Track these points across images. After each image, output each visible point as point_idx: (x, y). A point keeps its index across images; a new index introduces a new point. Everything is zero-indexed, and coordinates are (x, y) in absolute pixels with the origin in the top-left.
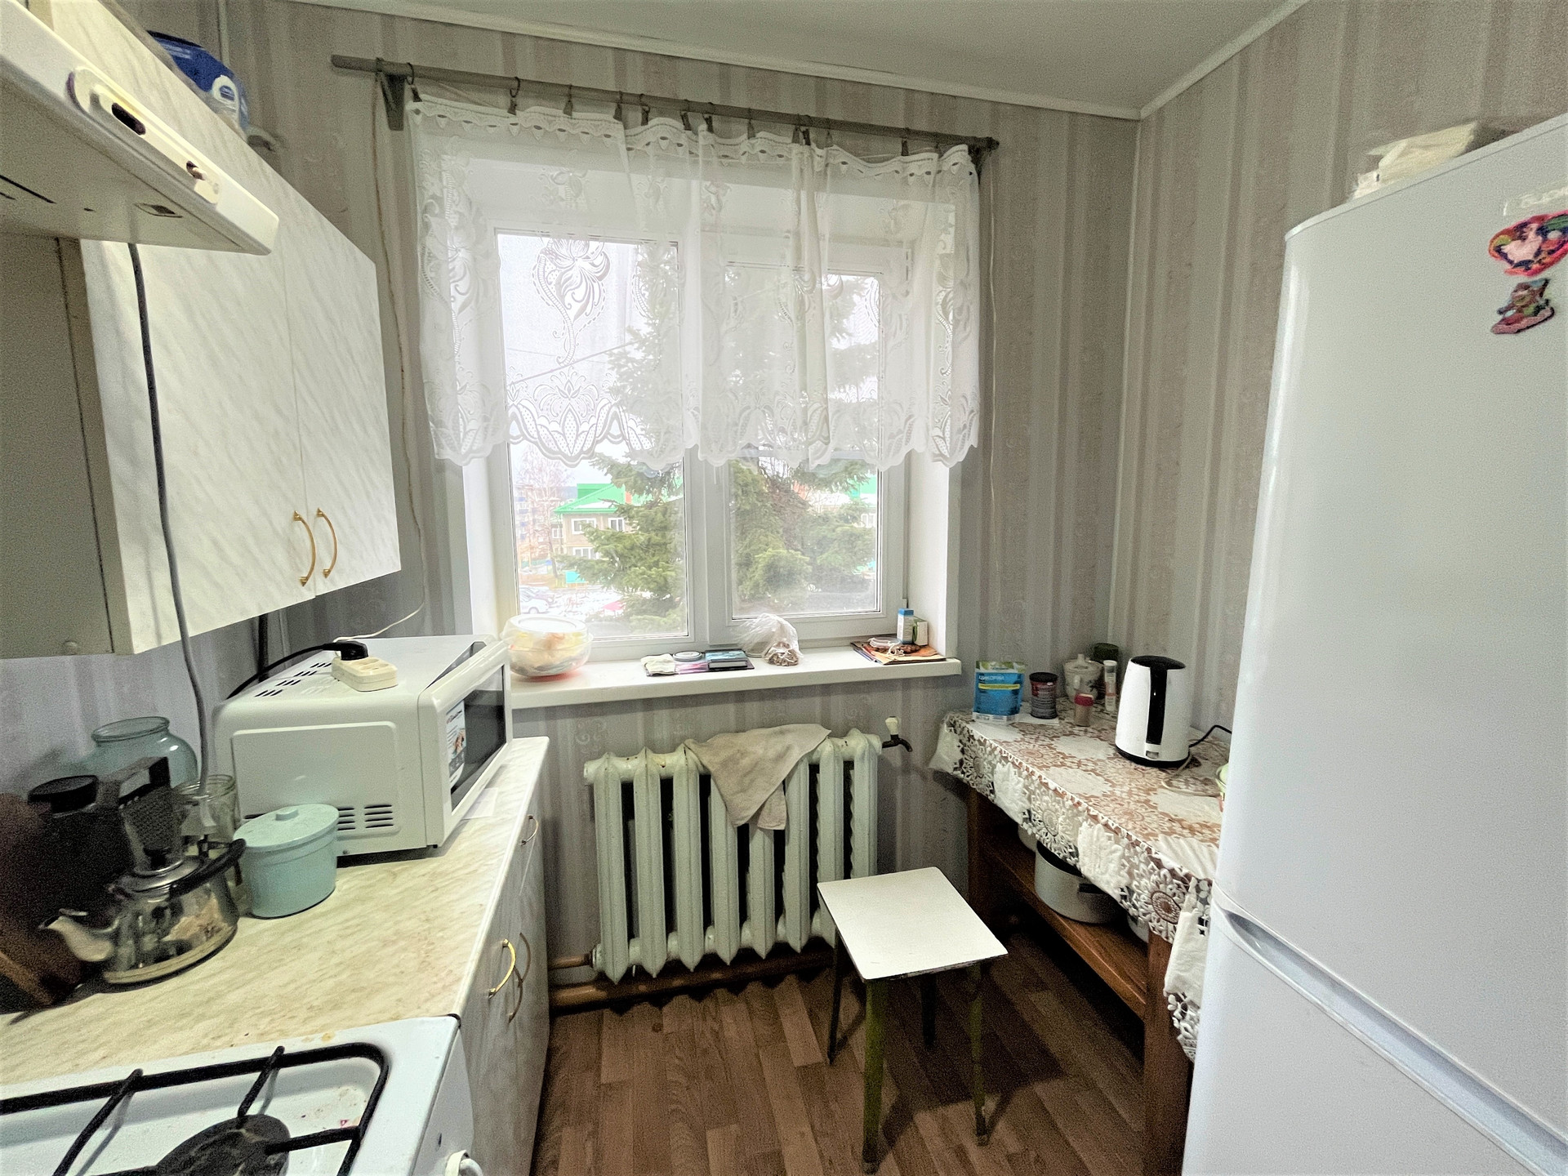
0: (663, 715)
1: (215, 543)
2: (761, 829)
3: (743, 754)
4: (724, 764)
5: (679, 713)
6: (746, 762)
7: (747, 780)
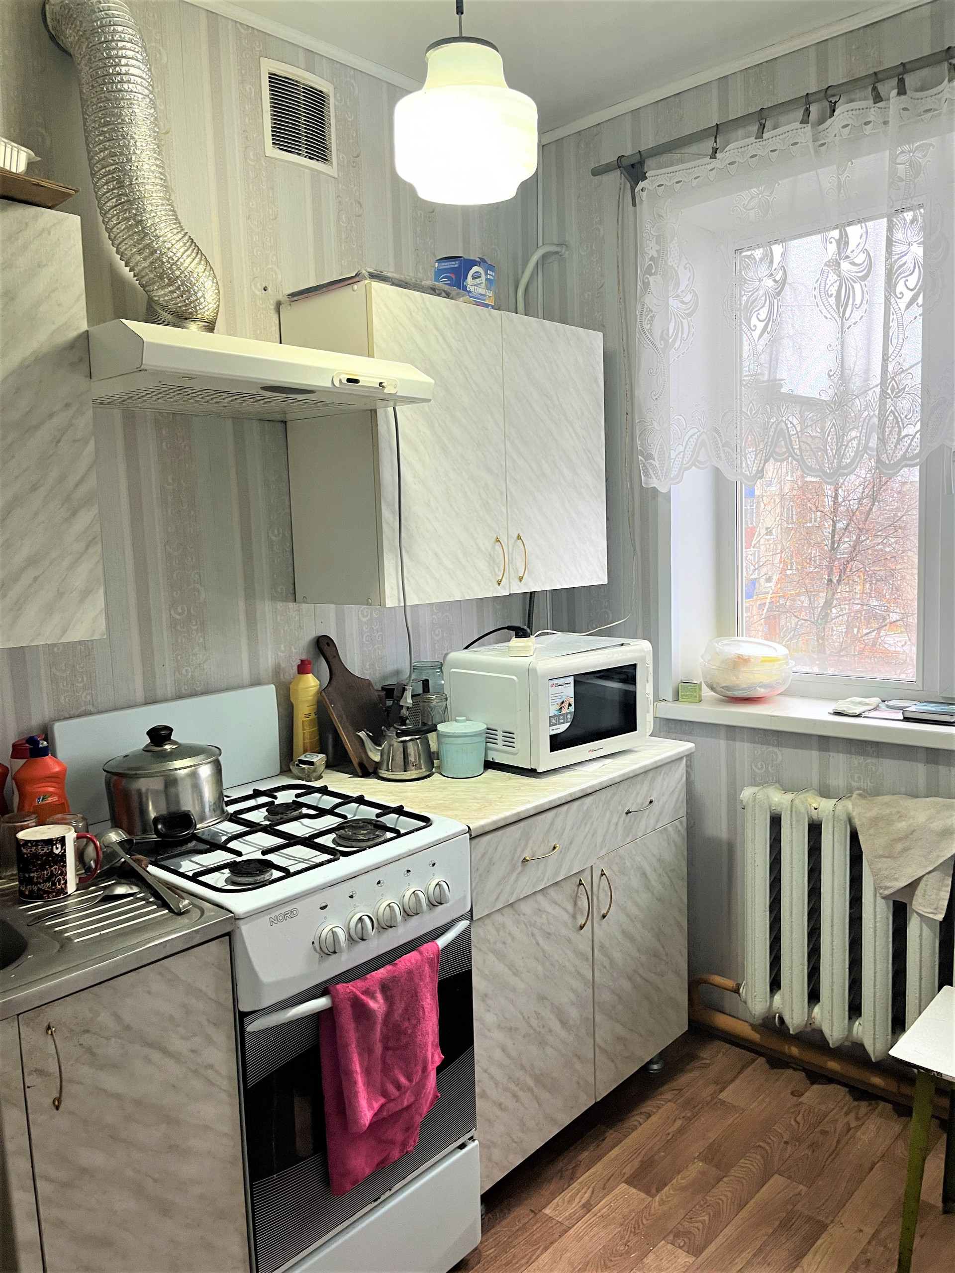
0: (839, 760)
1: (436, 554)
2: (918, 914)
3: (901, 817)
4: (875, 821)
5: (857, 760)
6: (902, 825)
7: (899, 847)
